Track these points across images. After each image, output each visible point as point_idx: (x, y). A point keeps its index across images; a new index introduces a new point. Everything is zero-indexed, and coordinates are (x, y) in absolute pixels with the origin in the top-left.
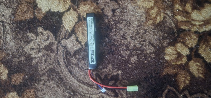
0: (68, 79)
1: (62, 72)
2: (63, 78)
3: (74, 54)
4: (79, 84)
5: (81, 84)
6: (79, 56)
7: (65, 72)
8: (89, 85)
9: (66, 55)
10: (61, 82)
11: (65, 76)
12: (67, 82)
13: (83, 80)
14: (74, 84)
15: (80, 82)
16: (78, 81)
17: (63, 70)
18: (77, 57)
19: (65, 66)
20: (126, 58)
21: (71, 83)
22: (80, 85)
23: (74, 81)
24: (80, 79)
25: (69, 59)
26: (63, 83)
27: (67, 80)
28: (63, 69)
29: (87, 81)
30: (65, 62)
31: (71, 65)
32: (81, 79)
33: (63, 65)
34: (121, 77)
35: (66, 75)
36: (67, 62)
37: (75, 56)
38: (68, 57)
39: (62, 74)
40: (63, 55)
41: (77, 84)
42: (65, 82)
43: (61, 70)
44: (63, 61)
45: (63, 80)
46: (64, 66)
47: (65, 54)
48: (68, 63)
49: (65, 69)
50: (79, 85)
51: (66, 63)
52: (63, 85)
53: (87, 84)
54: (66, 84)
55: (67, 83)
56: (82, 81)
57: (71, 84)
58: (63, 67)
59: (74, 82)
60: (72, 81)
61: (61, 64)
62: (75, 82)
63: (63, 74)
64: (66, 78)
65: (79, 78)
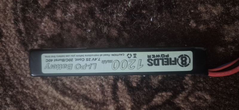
0: (27, 83)
1: (8, 59)
2: (12, 78)
3: (48, 6)
4: (62, 99)
5: (67, 100)
6: (64, 12)
7: (18, 62)
8: (93, 102)
9: (23, 10)
10: (5, 90)
11: (19, 72)
12: (25, 90)
13: (73, 86)
14: (45, 97)
15: (64, 93)
16: (57, 89)
17: (11, 55)
18: (59, 14)
19: (20, 42)
20: (211, 26)
21: (36, 94)
22: (63, 103)
23: (45, 88)
24: (63, 84)
25: (31, 20)
26: (10, 93)
27: (23, 86)
28: (13, 53)
29: (86, 89)
30: (19, 31)
31: (37, 40)
32: (68, 83)
33: (12, 39)
34: (191, 82)
35: (21, 69)
36: (26, 29)
37: (54, 12)
38: (30, 15)
39: (8, 68)
40: (14, 9)
41: (54, 98)
42: (18, 92)
43: (7, 54)
44: (13, 26)
45: (11, 86)
46: (17, 42)
47: (19, 6)
48: (28, 33)
49: (18, 51)
50: (59, 100)
51: (23, 35)
52: (11, 100)
53: (86, 98)
54: (20, 97)
55: (22, 93)
56: (71, 91)
57: (35, 97)
58: (11, 46)
59: (46, 93)
60: (39, 88)
61: (6, 34)
62: (49, 93)
63: (11, 66)
64: (22, 79)
65: (61, 80)
